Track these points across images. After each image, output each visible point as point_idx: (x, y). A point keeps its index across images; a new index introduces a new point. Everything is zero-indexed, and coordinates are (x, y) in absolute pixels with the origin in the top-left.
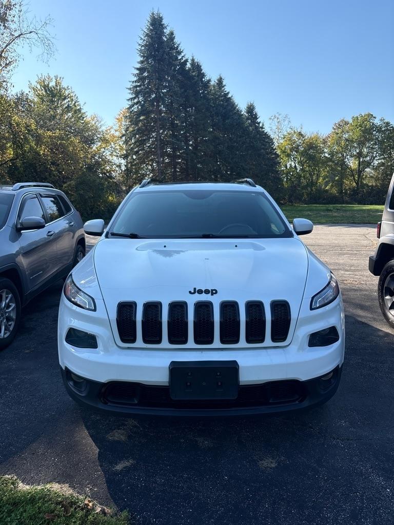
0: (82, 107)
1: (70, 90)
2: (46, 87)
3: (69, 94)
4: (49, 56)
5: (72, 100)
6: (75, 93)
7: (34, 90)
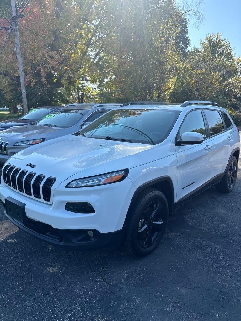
0: (232, 51)
1: (226, 41)
2: (210, 42)
3: (224, 44)
4: (200, 23)
5: (227, 47)
6: (229, 42)
7: (203, 45)
